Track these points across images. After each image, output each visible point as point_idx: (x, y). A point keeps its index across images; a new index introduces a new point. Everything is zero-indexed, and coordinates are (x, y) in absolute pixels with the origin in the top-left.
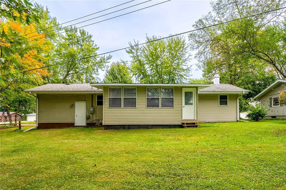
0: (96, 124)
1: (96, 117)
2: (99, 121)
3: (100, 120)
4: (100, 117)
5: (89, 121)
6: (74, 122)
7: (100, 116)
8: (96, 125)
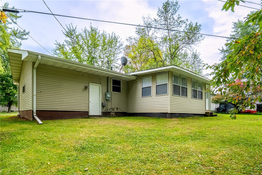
0: (111, 113)
1: (111, 105)
2: (114, 110)
3: (115, 108)
4: (115, 106)
5: (104, 110)
6: (88, 111)
7: (115, 104)
8: (111, 115)
